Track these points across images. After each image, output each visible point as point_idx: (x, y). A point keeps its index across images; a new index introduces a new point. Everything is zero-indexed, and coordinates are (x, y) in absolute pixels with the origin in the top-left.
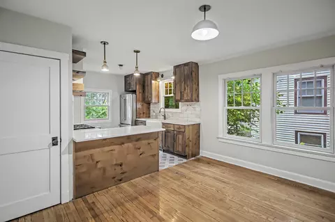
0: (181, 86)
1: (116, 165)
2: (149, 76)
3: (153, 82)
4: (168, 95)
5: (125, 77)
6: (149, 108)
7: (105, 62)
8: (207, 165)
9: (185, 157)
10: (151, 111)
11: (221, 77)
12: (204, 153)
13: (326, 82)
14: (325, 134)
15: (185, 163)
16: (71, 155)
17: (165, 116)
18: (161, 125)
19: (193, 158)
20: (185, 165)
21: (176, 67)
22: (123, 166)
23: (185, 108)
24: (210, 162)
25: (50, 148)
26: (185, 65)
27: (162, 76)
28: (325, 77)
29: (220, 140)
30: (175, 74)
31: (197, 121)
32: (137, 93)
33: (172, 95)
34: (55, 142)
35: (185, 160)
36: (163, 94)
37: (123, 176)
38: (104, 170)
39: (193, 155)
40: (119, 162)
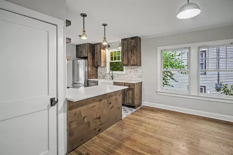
0: (128, 54)
1: (96, 118)
2: (99, 46)
3: (102, 51)
4: (114, 61)
5: (76, 46)
6: (97, 71)
7: (85, 31)
8: (152, 112)
9: (134, 107)
10: (98, 73)
11: (159, 49)
12: (145, 103)
13: (205, 54)
14: (205, 87)
15: (135, 112)
16: (66, 114)
17: (112, 77)
18: (113, 83)
19: (139, 108)
20: (137, 113)
21: (123, 40)
22: (101, 119)
23: (129, 70)
24: (153, 110)
25: (48, 109)
26: (132, 38)
27: (109, 46)
28: (205, 51)
29: (158, 93)
30: (123, 45)
31: (139, 80)
32: (88, 59)
33: (120, 61)
34: (53, 102)
35: (134, 110)
36: (109, 60)
37: (101, 127)
38: (89, 123)
39: (139, 106)
40: (98, 116)
